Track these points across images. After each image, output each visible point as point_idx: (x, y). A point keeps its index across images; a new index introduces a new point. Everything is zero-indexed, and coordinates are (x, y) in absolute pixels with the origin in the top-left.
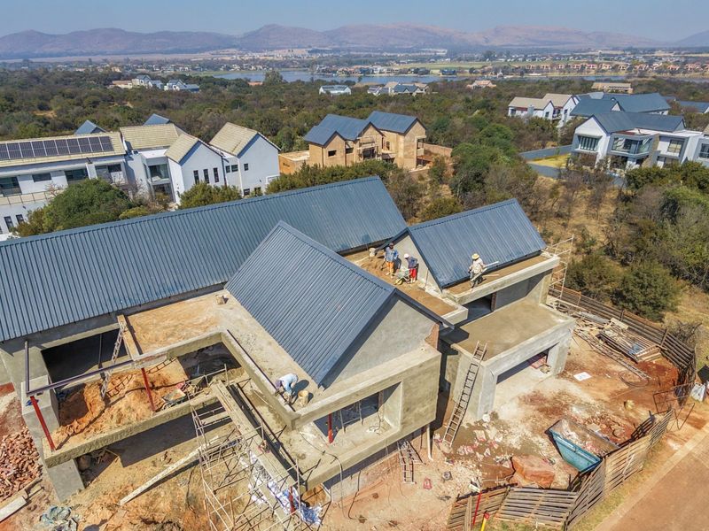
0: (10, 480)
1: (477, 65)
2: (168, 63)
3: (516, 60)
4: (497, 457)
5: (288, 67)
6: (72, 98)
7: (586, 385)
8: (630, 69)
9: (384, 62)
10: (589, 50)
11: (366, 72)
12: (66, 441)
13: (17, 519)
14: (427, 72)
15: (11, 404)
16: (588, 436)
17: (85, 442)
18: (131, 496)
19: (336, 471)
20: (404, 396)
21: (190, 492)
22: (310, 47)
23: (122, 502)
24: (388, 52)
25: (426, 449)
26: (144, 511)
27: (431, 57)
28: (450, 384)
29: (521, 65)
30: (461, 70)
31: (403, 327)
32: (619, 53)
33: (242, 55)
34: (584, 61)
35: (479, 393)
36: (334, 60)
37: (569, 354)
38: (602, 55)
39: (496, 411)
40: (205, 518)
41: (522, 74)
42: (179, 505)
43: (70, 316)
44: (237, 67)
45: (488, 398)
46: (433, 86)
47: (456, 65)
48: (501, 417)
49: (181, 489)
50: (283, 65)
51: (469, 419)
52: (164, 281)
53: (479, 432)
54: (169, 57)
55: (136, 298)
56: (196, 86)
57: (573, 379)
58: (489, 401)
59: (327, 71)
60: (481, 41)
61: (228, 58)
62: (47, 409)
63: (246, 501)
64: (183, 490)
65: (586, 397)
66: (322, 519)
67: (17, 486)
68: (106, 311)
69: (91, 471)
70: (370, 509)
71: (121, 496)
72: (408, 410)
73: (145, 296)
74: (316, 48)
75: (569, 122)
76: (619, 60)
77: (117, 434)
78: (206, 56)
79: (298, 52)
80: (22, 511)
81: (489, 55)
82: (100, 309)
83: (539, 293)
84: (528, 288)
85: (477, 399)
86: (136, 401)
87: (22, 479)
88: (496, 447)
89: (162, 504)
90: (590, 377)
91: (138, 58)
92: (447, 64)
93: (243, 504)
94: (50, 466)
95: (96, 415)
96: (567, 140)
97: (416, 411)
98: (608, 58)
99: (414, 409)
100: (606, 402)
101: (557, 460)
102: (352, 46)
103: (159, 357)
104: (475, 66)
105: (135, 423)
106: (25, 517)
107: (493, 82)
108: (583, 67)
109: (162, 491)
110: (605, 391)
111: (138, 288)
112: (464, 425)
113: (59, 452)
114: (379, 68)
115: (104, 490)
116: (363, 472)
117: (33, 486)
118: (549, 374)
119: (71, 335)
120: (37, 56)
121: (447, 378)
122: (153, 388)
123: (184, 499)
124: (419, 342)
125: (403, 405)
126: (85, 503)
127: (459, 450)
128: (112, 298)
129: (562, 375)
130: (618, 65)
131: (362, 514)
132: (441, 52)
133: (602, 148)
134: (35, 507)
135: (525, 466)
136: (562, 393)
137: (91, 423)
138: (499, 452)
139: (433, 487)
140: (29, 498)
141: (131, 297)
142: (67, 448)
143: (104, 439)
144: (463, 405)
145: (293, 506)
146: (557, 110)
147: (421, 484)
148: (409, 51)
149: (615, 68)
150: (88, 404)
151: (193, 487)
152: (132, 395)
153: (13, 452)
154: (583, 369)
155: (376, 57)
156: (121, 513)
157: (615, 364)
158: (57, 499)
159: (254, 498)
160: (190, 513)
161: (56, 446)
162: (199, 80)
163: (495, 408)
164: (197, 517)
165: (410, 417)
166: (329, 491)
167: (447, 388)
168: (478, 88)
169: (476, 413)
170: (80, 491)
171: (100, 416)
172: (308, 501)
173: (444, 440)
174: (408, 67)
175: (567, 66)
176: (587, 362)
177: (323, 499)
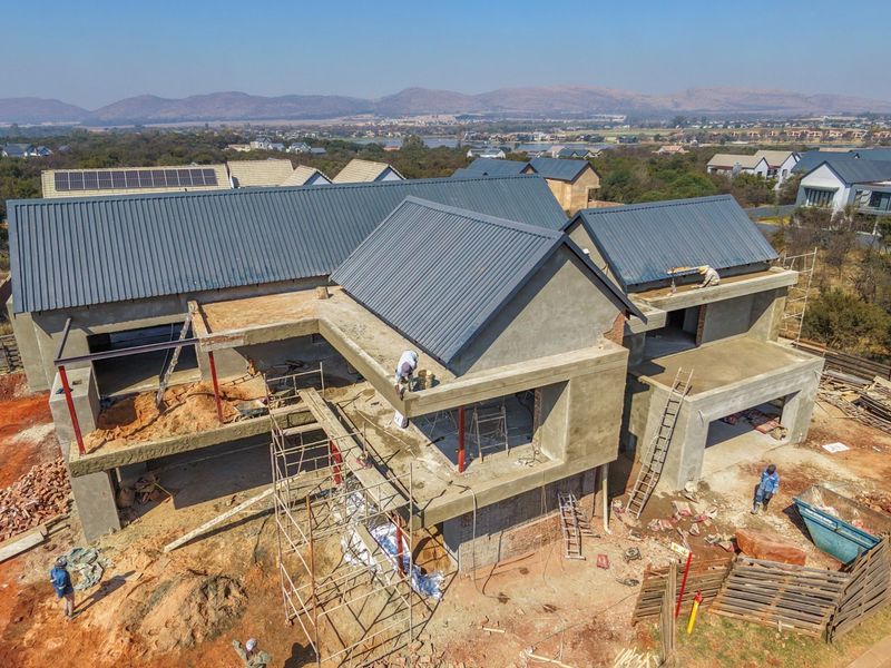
0: (29, 511)
1: (664, 133)
2: (292, 129)
3: (715, 127)
4: (710, 536)
5: (431, 134)
6: (181, 156)
7: (844, 458)
8: (867, 137)
9: (547, 129)
10: (811, 115)
11: (524, 139)
12: (101, 446)
13: (28, 558)
14: (601, 139)
15: (50, 434)
16: (855, 511)
17: (126, 448)
18: (179, 541)
19: (466, 505)
20: (573, 406)
21: (260, 544)
22: (458, 112)
23: (167, 548)
24: (552, 118)
25: (601, 518)
26: (194, 563)
27: (606, 124)
28: (636, 438)
29: (722, 132)
30: (643, 137)
31: (573, 305)
32: (852, 119)
33: (378, 121)
34: (804, 128)
35: (680, 445)
36: (487, 126)
37: (813, 421)
38: (827, 121)
39: (706, 481)
40: (275, 579)
41: (722, 142)
42: (242, 559)
43: (128, 290)
44: (371, 134)
45: (694, 456)
46: (608, 151)
47: (636, 133)
48: (713, 488)
49: (249, 540)
50: (426, 131)
51: (665, 487)
52: (251, 265)
53: (682, 503)
54: (294, 123)
55: (215, 280)
56: (322, 150)
57: (821, 450)
58: (695, 461)
59: (477, 138)
60: (669, 105)
61: (361, 125)
62: (82, 399)
63: (336, 562)
64: (251, 542)
65: (844, 472)
66: (443, 592)
67: (36, 520)
68: (174, 291)
69: (133, 510)
70: (516, 586)
71: (166, 541)
72: (576, 431)
73: (226, 279)
74: (465, 113)
75: (791, 179)
76: (852, 126)
77: (168, 445)
78: (337, 121)
79: (444, 118)
80: (37, 550)
81: (679, 121)
82: (167, 287)
83: (767, 325)
84: (751, 319)
85: (678, 455)
86: (199, 408)
87: (44, 512)
88: (708, 523)
89: (220, 557)
90: (848, 448)
91: (261, 123)
92: (626, 131)
93: (331, 565)
94: (75, 475)
95: (146, 423)
96: (789, 198)
97: (588, 437)
98: (836, 125)
99: (586, 432)
100: (876, 480)
101: (806, 548)
102: (508, 111)
103: (233, 339)
104: (662, 134)
105: (194, 433)
106: (39, 557)
107: (685, 148)
108: (804, 135)
109: (222, 540)
110: (873, 466)
111: (218, 270)
112: (657, 493)
113: (89, 456)
114: (541, 135)
115: (145, 533)
116: (506, 533)
117: (57, 521)
118: (784, 441)
119: (127, 321)
120: (150, 122)
121: (633, 429)
122: (225, 397)
123: (250, 553)
124: (595, 336)
125: (571, 422)
126: (118, 546)
127: (651, 524)
128: (184, 277)
129: (804, 444)
130: (850, 133)
131: (503, 591)
132: (618, 118)
133: (841, 198)
134: (55, 547)
135: (758, 540)
136: (804, 466)
137: (137, 431)
138: (712, 529)
139: (612, 568)
140: (48, 535)
141: (208, 278)
142: (100, 453)
143: (151, 449)
144: (656, 467)
145: (402, 566)
146: (773, 170)
147: (593, 561)
148: (577, 117)
149: (847, 136)
150: (138, 411)
151: (265, 538)
152: (196, 400)
153: (39, 481)
154: (835, 439)
155: (536, 123)
156: (163, 561)
157: (885, 436)
158: (84, 540)
159: (348, 558)
160: (256, 570)
161: (88, 450)
162: (326, 144)
163: (704, 474)
164: (265, 576)
165: (580, 445)
166: (455, 555)
167: (631, 445)
168: (667, 154)
169: (675, 479)
170: (115, 531)
171: (150, 424)
172: (425, 567)
173: (627, 509)
174: (577, 134)
175: (782, 133)
176: (842, 431)
177: (447, 567)
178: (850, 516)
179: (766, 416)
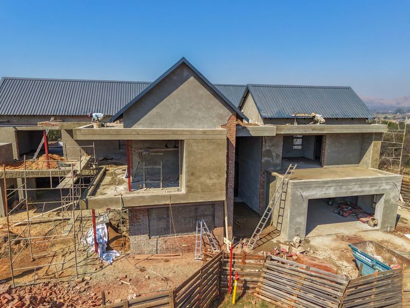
16: (394, 259)
19: (116, 203)
20: (188, 157)
21: (53, 230)
23: (14, 225)
45: (298, 219)
48: (312, 243)
53: (285, 246)
57: (402, 237)
69: (17, 211)
72: (193, 174)
83: (369, 158)
84: (360, 156)
85: (287, 218)
97: (201, 180)
99: (200, 177)
103: (53, 125)
112: (274, 240)
116: (162, 238)
118: (376, 228)
124: (215, 126)
125: (188, 167)
129: (392, 232)
165: (196, 184)
170: (2, 216)
173: (249, 244)
178: (391, 262)
179: (368, 214)
